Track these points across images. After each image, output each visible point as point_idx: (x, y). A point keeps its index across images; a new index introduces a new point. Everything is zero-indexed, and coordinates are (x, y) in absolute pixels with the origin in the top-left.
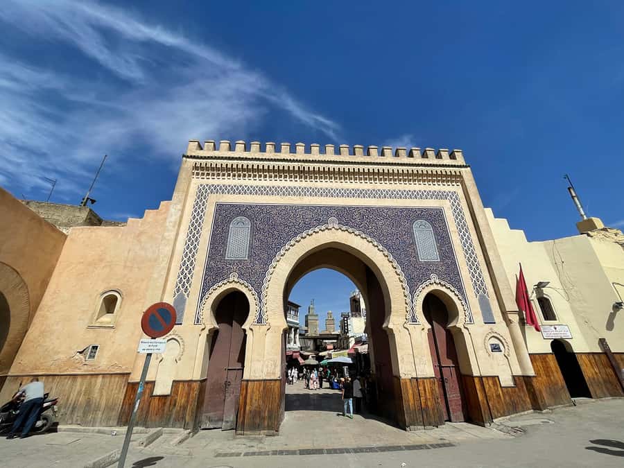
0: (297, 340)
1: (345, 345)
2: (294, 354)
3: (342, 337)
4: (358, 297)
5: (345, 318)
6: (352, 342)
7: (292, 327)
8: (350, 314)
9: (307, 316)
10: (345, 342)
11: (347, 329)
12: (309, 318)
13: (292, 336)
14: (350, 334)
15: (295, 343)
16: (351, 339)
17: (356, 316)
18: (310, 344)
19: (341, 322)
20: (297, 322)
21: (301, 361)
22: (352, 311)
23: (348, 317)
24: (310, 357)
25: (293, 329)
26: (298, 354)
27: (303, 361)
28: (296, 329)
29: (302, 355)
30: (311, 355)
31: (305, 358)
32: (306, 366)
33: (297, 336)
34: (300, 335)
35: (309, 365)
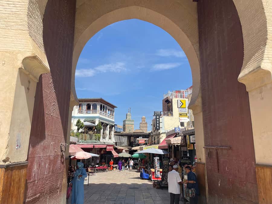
0: (113, 136)
1: (156, 140)
2: (108, 147)
3: (154, 133)
4: (171, 98)
5: (158, 116)
6: (163, 137)
7: (107, 125)
8: (162, 113)
9: (124, 121)
10: (156, 137)
11: (159, 126)
12: (126, 122)
13: (107, 132)
14: (161, 131)
15: (110, 138)
16: (162, 135)
17: (168, 115)
18: (125, 140)
19: (154, 120)
20: (113, 120)
21: (115, 154)
22: (164, 110)
23: (160, 115)
24: (124, 151)
25: (108, 126)
26: (112, 147)
27: (117, 154)
28: (112, 127)
29: (116, 149)
30: (125, 149)
31: (119, 151)
32: (119, 158)
33: (113, 133)
34: (116, 132)
35: (123, 158)
